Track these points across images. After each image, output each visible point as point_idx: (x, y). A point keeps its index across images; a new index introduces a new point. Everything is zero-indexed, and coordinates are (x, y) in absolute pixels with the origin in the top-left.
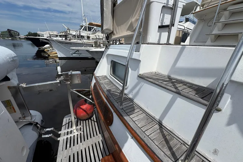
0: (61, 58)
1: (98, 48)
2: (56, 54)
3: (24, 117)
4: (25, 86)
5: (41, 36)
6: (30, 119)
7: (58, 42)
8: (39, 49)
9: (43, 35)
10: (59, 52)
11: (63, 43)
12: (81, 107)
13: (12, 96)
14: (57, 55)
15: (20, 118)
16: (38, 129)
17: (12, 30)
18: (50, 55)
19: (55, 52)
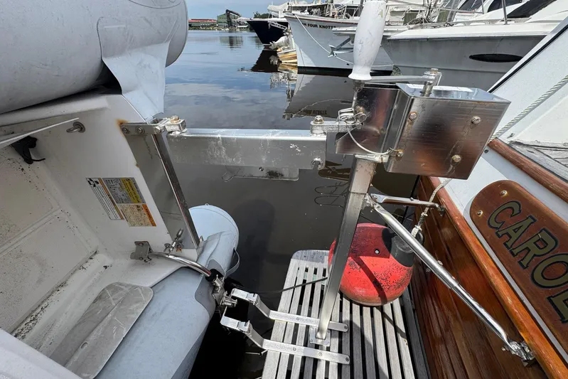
0: (303, 70)
1: (422, 27)
2: (296, 58)
3: (179, 246)
4: (178, 133)
5: (274, 17)
6: (196, 259)
7: (305, 24)
8: (266, 47)
9: (278, 12)
10: (302, 52)
11: (316, 26)
12: (365, 259)
13: (137, 165)
14: (296, 63)
15: (168, 246)
16: (213, 293)
17: (231, 12)
18: (281, 62)
19: (294, 53)
